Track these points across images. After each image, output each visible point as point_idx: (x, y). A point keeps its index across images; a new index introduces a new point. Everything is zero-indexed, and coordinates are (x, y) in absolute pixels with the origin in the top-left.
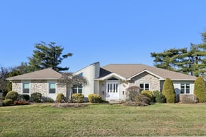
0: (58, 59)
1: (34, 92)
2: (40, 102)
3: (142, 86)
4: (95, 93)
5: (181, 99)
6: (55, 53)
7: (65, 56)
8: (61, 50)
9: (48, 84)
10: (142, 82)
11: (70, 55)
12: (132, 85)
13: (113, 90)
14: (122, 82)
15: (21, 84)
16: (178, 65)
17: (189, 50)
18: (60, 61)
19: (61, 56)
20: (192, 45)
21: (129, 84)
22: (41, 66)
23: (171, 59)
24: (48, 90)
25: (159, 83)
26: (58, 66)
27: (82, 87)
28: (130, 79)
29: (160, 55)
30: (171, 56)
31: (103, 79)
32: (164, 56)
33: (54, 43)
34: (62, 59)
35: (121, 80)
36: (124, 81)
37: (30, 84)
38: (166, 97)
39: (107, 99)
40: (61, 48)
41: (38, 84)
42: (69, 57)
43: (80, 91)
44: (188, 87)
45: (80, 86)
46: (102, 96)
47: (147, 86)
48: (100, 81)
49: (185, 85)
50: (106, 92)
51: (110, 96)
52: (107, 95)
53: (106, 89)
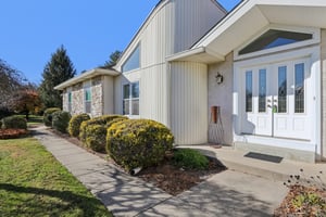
13: (272, 101)
50: (235, 112)
51: (257, 131)
52: (239, 125)
53: (235, 95)
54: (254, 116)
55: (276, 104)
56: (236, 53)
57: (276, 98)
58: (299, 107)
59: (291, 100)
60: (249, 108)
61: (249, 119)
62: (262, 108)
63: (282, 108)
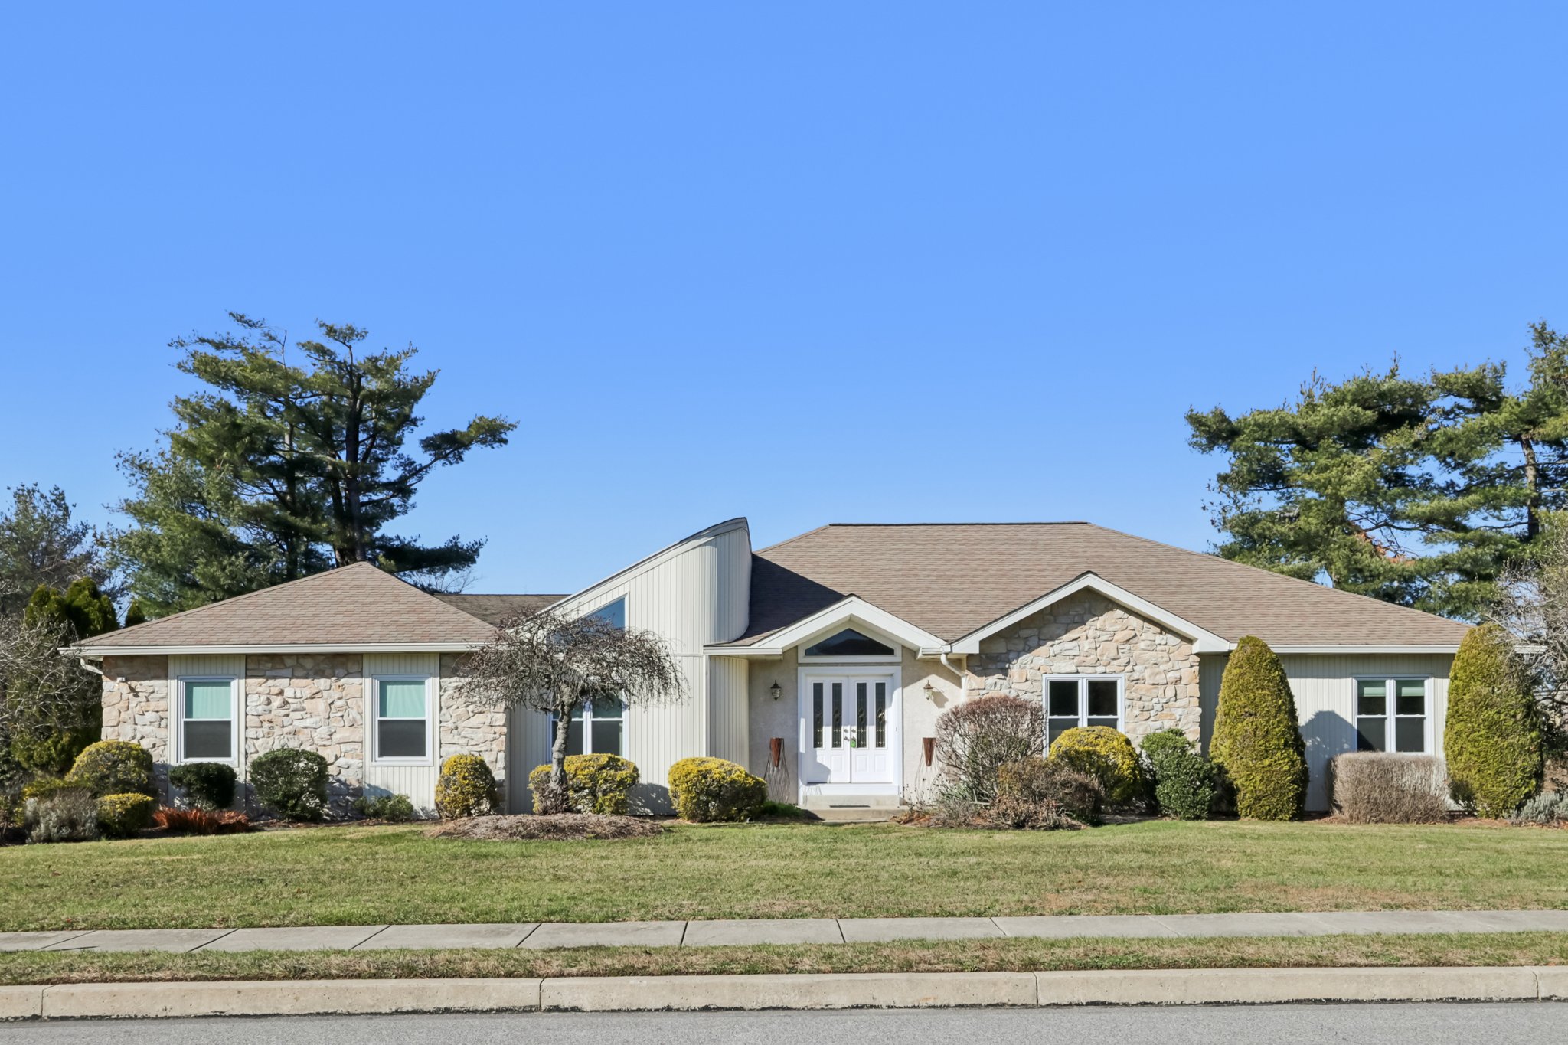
0: (389, 472)
1: (263, 748)
2: (313, 818)
3: (1063, 695)
4: (713, 751)
5: (1342, 791)
6: (355, 420)
7: (447, 446)
8: (410, 394)
9: (367, 686)
10: (1063, 671)
11: (492, 433)
12: (992, 687)
13: (849, 731)
14: (917, 665)
15: (170, 689)
16: (1425, 521)
17: (1518, 386)
18: (402, 488)
19: (411, 446)
20: (1543, 337)
21: (970, 680)
22: (244, 535)
23: (1362, 465)
24: (369, 735)
25: (1190, 672)
26: (390, 529)
27: (618, 707)
28: (970, 646)
29: (1269, 430)
30: (1357, 437)
31: (775, 643)
32: (1305, 440)
33: (346, 335)
34: (418, 472)
35: (911, 652)
36: (932, 664)
37: (237, 686)
38: (1236, 774)
39: (806, 797)
40: (410, 371)
41: (295, 688)
42: (475, 453)
43: (608, 739)
44: (1411, 705)
45: (607, 701)
46: (770, 776)
47: (1103, 697)
48: (755, 665)
49: (1389, 690)
50: (802, 749)
51: (833, 778)
52: (806, 770)
53: (802, 722)
54: (826, 754)
55: (855, 735)
56: (801, 653)
57: (855, 728)
58: (880, 741)
59: (871, 731)
60: (818, 742)
61: (819, 760)
62: (837, 742)
63: (861, 742)
